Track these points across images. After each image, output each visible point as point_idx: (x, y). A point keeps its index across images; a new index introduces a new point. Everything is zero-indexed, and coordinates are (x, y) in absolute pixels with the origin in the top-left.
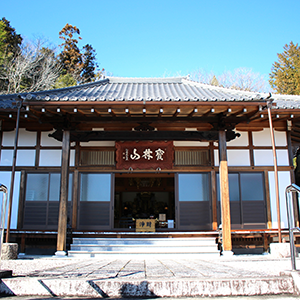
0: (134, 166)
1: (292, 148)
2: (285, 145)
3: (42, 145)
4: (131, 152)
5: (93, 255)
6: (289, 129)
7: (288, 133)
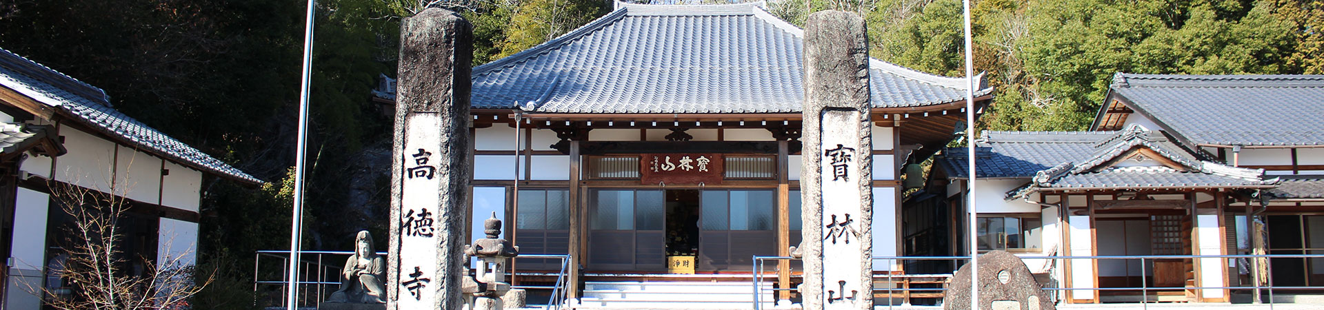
0: (666, 179)
1: (901, 151)
2: (890, 147)
3: (534, 148)
4: (662, 161)
5: (604, 304)
6: (897, 124)
7: (895, 129)
